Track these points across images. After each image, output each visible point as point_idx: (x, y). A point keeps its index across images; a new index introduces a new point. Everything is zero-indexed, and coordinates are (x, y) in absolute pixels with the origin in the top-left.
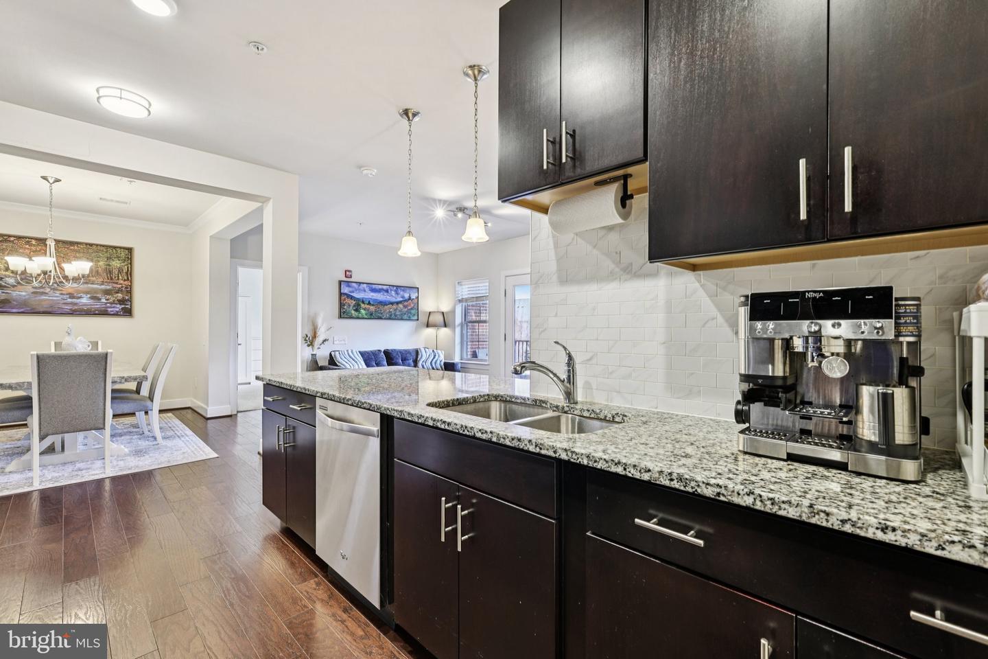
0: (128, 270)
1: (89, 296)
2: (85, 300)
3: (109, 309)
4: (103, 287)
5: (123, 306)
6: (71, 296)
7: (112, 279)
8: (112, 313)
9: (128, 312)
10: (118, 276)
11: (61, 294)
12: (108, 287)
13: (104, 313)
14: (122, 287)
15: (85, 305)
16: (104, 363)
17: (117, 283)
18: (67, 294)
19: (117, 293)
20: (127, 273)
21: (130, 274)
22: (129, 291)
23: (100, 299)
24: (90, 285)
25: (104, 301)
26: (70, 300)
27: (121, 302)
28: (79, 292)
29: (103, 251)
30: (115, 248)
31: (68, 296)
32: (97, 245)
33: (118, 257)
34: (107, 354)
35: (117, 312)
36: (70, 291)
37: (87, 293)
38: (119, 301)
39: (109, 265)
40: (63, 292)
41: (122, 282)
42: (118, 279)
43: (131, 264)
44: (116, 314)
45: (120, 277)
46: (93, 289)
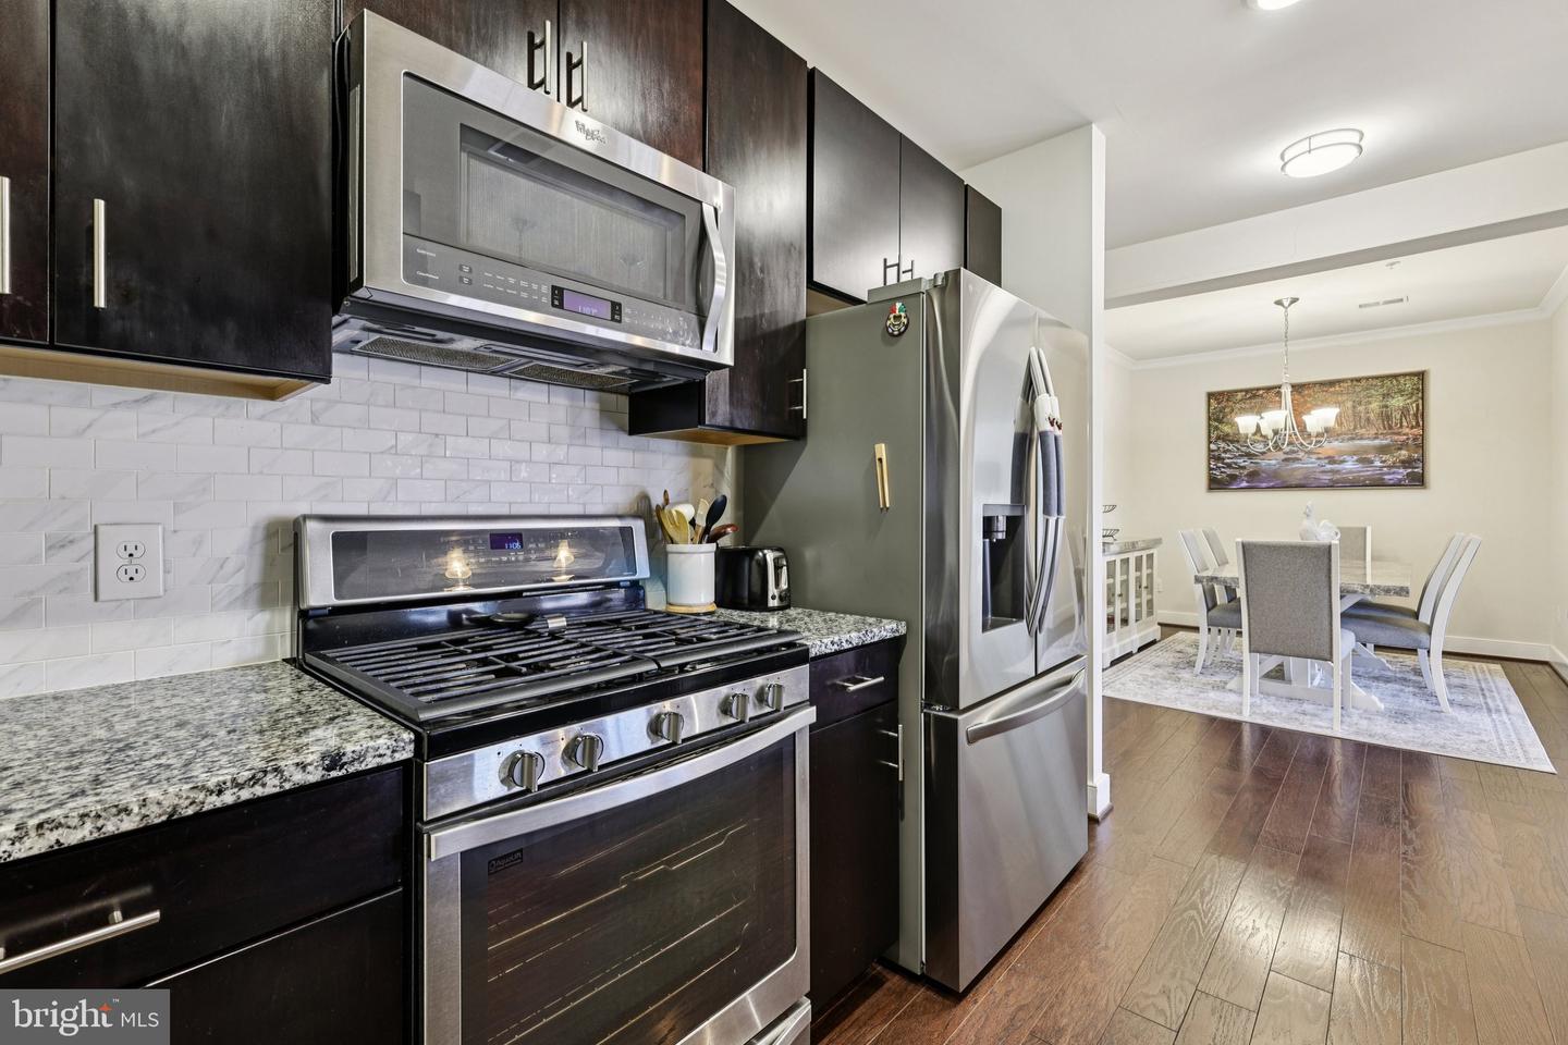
0: (1418, 409)
1: (1355, 458)
2: (1350, 465)
3: (1386, 477)
4: (1377, 442)
5: (1410, 470)
6: (1332, 460)
7: (1390, 427)
8: (1391, 482)
9: (1419, 480)
10: (1401, 423)
11: (1319, 459)
12: (1385, 442)
13: (1378, 483)
14: (1408, 439)
15: (1351, 472)
16: (1326, 561)
17: (1399, 434)
18: (1326, 458)
19: (1400, 449)
20: (1416, 415)
21: (1421, 417)
22: (1420, 444)
23: (1372, 462)
24: (1358, 442)
25: (1378, 464)
26: (1329, 467)
27: (1406, 463)
28: (1342, 453)
29: (1376, 386)
30: (1395, 376)
31: (1326, 461)
32: (1367, 378)
33: (1401, 392)
34: (1330, 547)
35: (1400, 480)
36: (1330, 453)
37: (1354, 453)
38: (1403, 462)
39: (1387, 407)
40: (1320, 456)
41: (1407, 430)
42: (1401, 426)
43: (1423, 399)
44: (1398, 485)
45: (1405, 424)
46: (1363, 446)
